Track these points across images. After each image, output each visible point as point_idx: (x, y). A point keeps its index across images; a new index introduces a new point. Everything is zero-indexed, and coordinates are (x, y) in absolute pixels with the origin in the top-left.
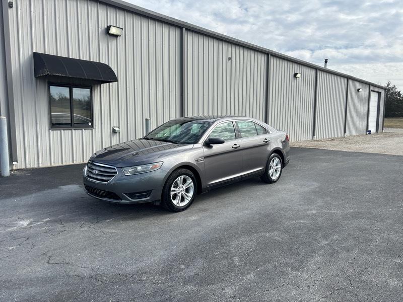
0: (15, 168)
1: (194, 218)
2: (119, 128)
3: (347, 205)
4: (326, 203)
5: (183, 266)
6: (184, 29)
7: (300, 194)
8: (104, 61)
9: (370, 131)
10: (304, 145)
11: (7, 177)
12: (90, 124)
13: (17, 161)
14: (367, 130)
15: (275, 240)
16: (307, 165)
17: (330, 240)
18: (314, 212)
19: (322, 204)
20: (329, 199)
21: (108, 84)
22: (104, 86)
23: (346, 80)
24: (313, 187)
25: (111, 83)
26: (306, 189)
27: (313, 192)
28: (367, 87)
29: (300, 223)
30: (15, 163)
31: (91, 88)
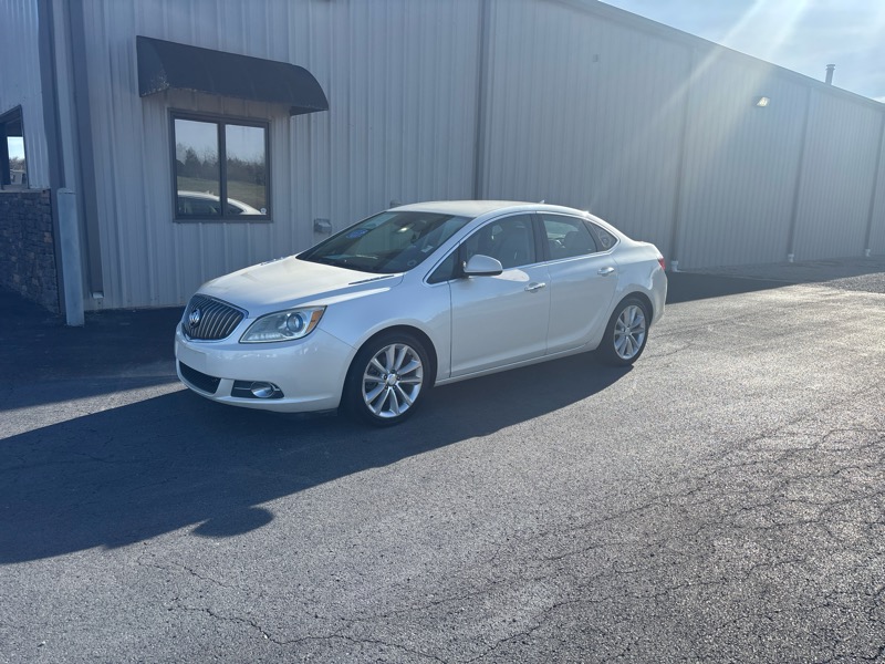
0: (97, 307)
2: (328, 221)
8: (297, 60)
10: (767, 273)
11: (79, 326)
12: (264, 211)
13: (101, 292)
21: (305, 115)
22: (299, 120)
25: (312, 114)
30: (97, 296)
31: (265, 124)
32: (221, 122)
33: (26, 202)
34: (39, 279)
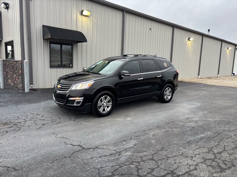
0: (32, 88)
1: (129, 119)
2: (86, 67)
3: (217, 116)
4: (204, 114)
5: (125, 143)
6: (124, 12)
7: (189, 109)
8: (79, 30)
9: (234, 74)
10: (192, 81)
11: (28, 93)
12: (71, 65)
13: (33, 84)
14: (232, 73)
15: (174, 132)
16: (194, 93)
17: (205, 134)
18: (197, 119)
19: (202, 115)
20: (206, 112)
21: (81, 43)
22: (79, 44)
23: (221, 42)
24: (197, 105)
25: (83, 43)
26: (193, 106)
27: (197, 108)
28: (234, 47)
29: (188, 125)
30: (32, 85)
31: (72, 45)
32: (61, 44)
33: (14, 63)
34: (17, 81)
